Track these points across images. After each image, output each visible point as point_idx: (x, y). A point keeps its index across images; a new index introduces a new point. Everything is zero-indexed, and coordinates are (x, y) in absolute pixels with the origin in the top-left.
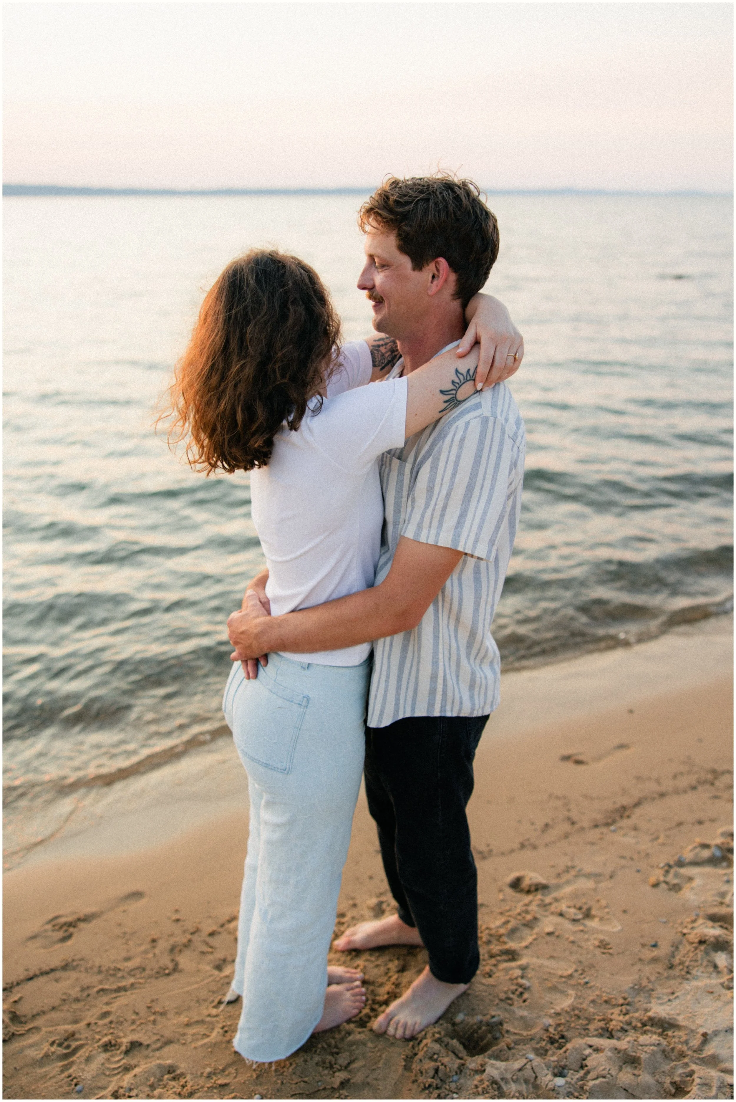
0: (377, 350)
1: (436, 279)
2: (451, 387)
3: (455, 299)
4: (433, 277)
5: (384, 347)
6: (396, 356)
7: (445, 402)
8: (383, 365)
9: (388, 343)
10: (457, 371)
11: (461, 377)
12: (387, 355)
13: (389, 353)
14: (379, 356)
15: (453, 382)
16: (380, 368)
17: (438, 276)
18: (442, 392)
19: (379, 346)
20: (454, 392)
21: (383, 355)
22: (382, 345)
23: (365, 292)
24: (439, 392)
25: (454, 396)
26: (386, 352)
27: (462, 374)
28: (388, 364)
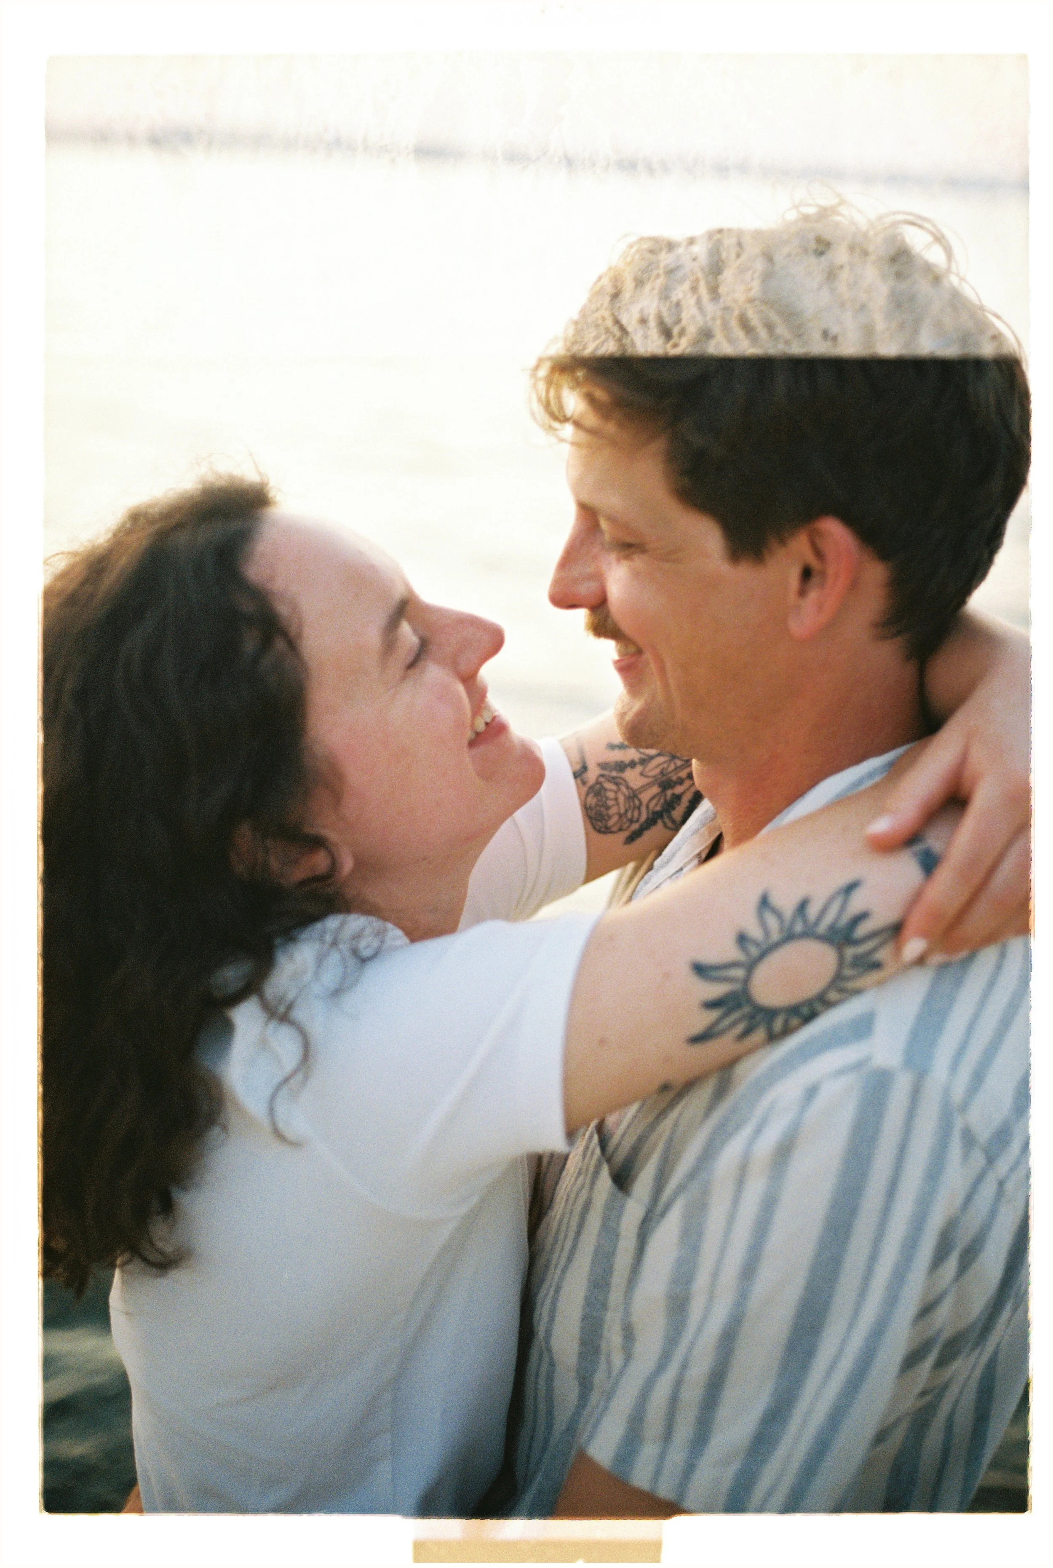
0: (615, 781)
1: (815, 580)
2: (732, 953)
3: (883, 638)
4: (807, 574)
5: (639, 769)
6: (678, 798)
7: (710, 1005)
8: (635, 826)
9: (652, 758)
10: (764, 902)
11: (772, 922)
12: (645, 797)
13: (655, 790)
14: (621, 798)
15: (742, 939)
16: (626, 834)
17: (823, 574)
18: (700, 970)
19: (621, 767)
20: (739, 973)
21: (633, 795)
22: (633, 764)
23: (581, 615)
24: (685, 970)
25: (736, 987)
26: (644, 788)
27: (778, 914)
28: (651, 822)
